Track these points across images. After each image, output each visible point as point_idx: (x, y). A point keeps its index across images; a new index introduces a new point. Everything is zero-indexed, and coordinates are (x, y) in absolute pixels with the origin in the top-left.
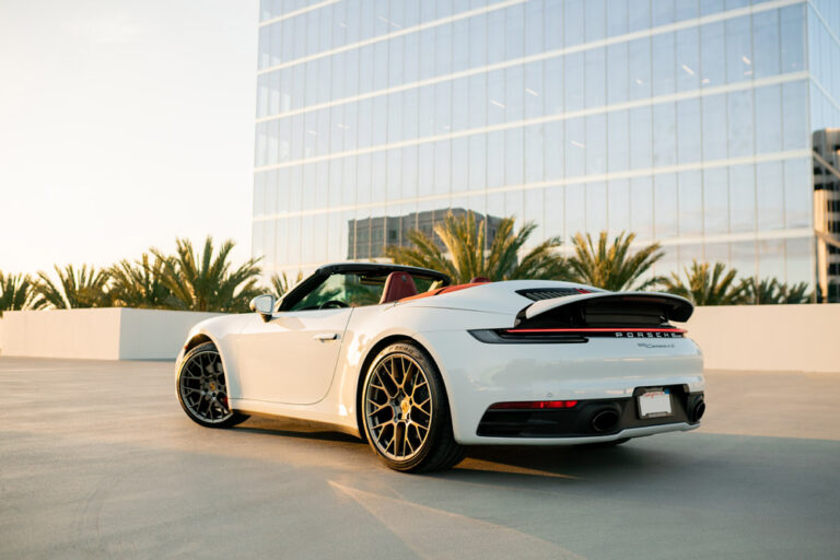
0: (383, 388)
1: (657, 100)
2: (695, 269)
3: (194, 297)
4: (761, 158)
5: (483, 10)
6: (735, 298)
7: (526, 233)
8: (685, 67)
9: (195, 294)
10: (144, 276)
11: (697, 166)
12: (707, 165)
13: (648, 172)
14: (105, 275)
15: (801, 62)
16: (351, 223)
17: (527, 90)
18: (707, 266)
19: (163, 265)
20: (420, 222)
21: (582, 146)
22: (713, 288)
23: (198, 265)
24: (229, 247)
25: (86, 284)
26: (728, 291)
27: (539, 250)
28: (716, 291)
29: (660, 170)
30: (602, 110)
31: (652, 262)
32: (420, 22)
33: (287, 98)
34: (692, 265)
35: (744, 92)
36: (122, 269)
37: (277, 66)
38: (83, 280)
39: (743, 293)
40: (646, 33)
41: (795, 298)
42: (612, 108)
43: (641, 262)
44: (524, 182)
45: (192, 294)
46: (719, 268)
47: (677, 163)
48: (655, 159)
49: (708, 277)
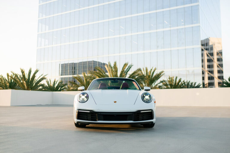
1: (158, 30)
2: (170, 78)
4: (187, 47)
5: (108, 3)
6: (182, 86)
7: (130, 67)
8: (165, 21)
9: (26, 85)
10: (7, 80)
11: (170, 49)
12: (172, 49)
13: (156, 51)
15: (198, 21)
17: (121, 27)
18: (173, 77)
20: (88, 64)
21: (137, 43)
22: (175, 84)
24: (37, 71)
26: (180, 84)
29: (159, 50)
30: (143, 33)
31: (161, 76)
32: (89, 6)
33: (47, 27)
35: (182, 29)
37: (44, 17)
39: (184, 85)
40: (155, 11)
41: (198, 87)
42: (145, 32)
44: (120, 53)
46: (176, 78)
47: (164, 48)
48: (158, 47)
49: (174, 80)
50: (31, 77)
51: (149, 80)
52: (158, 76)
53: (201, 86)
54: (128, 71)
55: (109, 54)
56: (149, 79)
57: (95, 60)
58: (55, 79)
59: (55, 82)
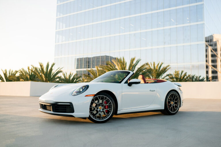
1: (165, 28)
2: (175, 72)
4: (192, 43)
5: (119, 3)
6: (187, 79)
7: (138, 62)
8: (172, 20)
11: (176, 45)
13: (163, 46)
14: (17, 72)
15: (202, 19)
17: (131, 24)
18: (179, 71)
20: (101, 59)
22: (181, 77)
24: (54, 64)
26: (185, 77)
29: (166, 46)
30: (151, 30)
31: (167, 70)
32: (102, 5)
33: (64, 25)
35: (188, 26)
37: (62, 16)
38: (10, 74)
39: (189, 78)
40: (162, 10)
41: (202, 80)
42: (153, 29)
45: (44, 77)
46: (182, 72)
47: (170, 44)
48: (165, 43)
49: (179, 74)
51: (156, 74)
52: (164, 70)
53: (205, 79)
54: (136, 65)
55: (119, 50)
56: (156, 72)
57: (107, 55)
58: (71, 72)
59: (70, 74)
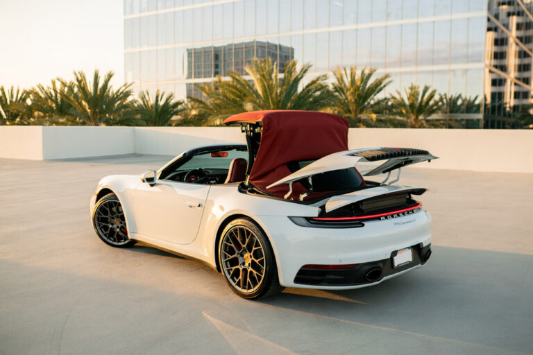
0: (232, 245)
2: (411, 89)
3: (89, 110)
4: (455, 16)
6: (435, 107)
7: (304, 71)
9: (89, 109)
10: (54, 94)
11: (414, 21)
12: (421, 20)
13: (383, 24)
14: (28, 94)
16: (190, 53)
18: (418, 88)
19: (66, 89)
21: (342, 5)
22: (421, 102)
23: (90, 88)
24: (110, 76)
25: (14, 100)
26: (431, 103)
27: (313, 82)
28: (423, 104)
29: (390, 23)
31: (385, 86)
34: (410, 85)
36: (38, 90)
38: (12, 97)
39: (440, 103)
43: (377, 87)
44: (303, 29)
45: (87, 108)
46: (426, 89)
47: (402, 18)
48: (388, 15)
49: (418, 94)
50: (100, 85)
51: (356, 96)
54: (301, 78)
56: (357, 93)
58: (158, 91)
59: (157, 97)
